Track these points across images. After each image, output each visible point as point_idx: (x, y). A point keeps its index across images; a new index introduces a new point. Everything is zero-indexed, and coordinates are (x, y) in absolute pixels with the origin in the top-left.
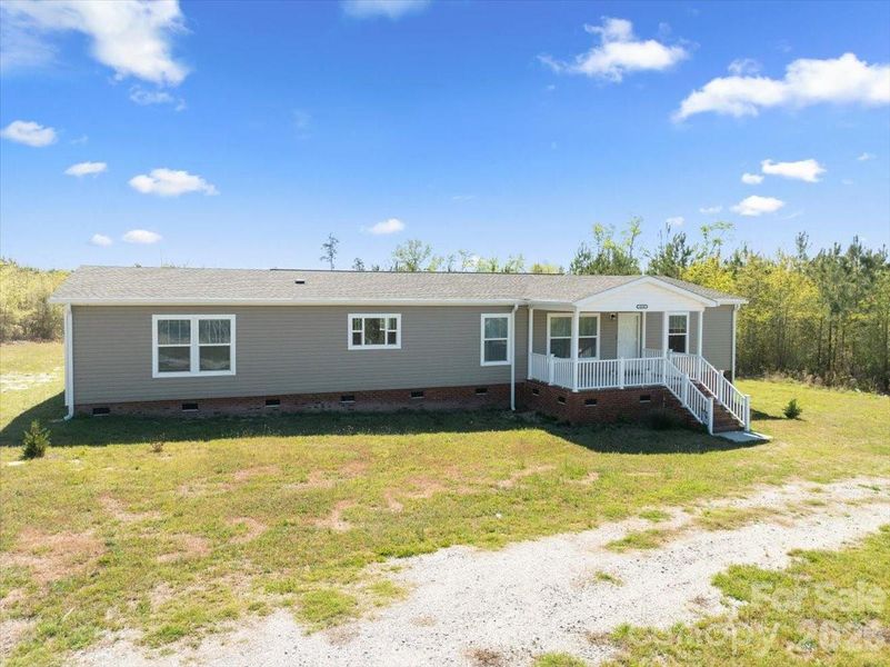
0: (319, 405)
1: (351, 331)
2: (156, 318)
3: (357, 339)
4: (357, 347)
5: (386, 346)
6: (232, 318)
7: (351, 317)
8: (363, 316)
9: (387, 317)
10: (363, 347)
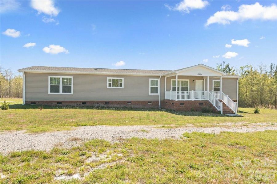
0: (98, 105)
1: (108, 83)
2: (49, 77)
3: (110, 85)
4: (110, 87)
5: (119, 87)
6: (72, 77)
7: (108, 78)
8: (112, 78)
9: (119, 78)
10: (112, 87)
